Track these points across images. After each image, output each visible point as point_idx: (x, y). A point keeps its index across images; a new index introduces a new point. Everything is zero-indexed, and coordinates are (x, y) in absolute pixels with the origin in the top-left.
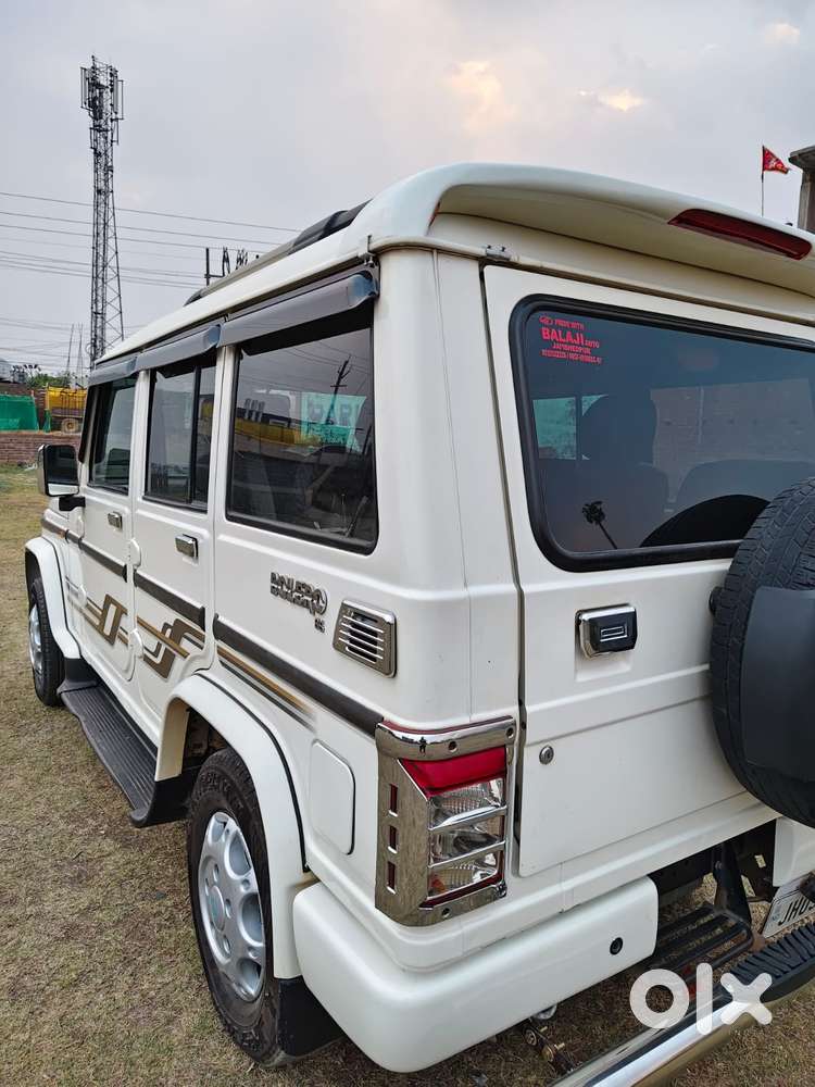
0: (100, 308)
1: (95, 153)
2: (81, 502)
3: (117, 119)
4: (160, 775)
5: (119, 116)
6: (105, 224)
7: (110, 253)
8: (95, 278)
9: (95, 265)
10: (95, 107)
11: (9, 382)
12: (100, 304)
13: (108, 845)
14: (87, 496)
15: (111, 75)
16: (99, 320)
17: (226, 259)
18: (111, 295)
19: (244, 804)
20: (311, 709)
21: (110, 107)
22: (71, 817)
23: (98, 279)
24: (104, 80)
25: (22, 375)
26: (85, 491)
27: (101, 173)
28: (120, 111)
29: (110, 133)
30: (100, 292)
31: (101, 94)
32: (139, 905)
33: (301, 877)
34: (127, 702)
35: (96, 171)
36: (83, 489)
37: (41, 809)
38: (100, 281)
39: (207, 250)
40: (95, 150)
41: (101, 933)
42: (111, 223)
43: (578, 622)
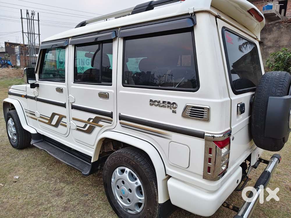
2: (38, 86)
4: (93, 160)
13: (62, 185)
14: (39, 84)
17: (28, 13)
19: (135, 162)
20: (169, 134)
22: (46, 179)
26: (38, 82)
32: (82, 198)
33: (165, 177)
34: (66, 143)
36: (37, 81)
37: (35, 178)
39: (21, 10)
41: (75, 207)
43: (238, 106)
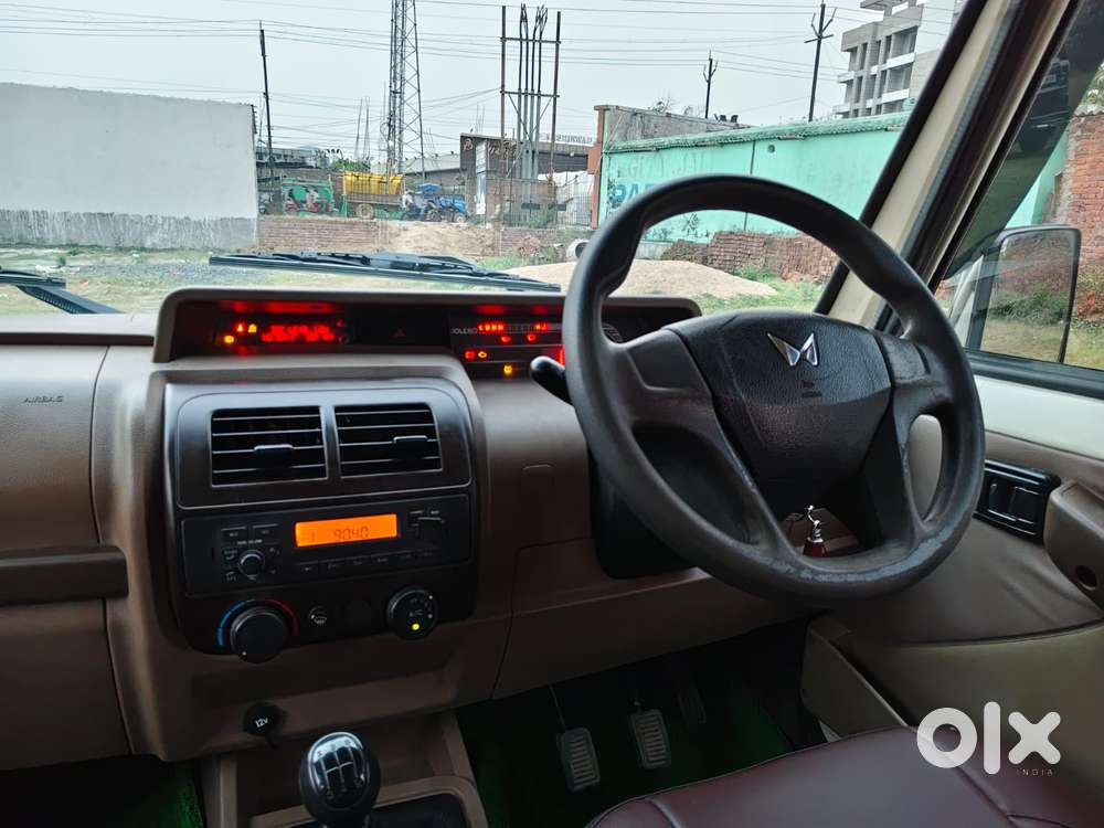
0: (398, 86)
7: (409, 25)
8: (394, 53)
9: (394, 38)
11: (312, 167)
12: (398, 83)
16: (398, 100)
17: (524, 19)
18: (409, 73)
23: (397, 55)
25: (324, 160)
30: (398, 70)
38: (399, 57)
39: (504, 8)
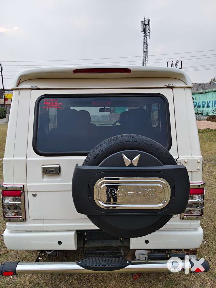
1: (144, 42)
3: (149, 32)
5: (150, 31)
6: (146, 60)
10: (144, 30)
15: (149, 21)
17: (172, 64)
21: (148, 30)
24: (147, 23)
27: (145, 47)
28: (150, 30)
29: (148, 36)
31: (146, 27)
35: (144, 47)
39: (167, 62)
40: (144, 41)
42: (147, 60)
